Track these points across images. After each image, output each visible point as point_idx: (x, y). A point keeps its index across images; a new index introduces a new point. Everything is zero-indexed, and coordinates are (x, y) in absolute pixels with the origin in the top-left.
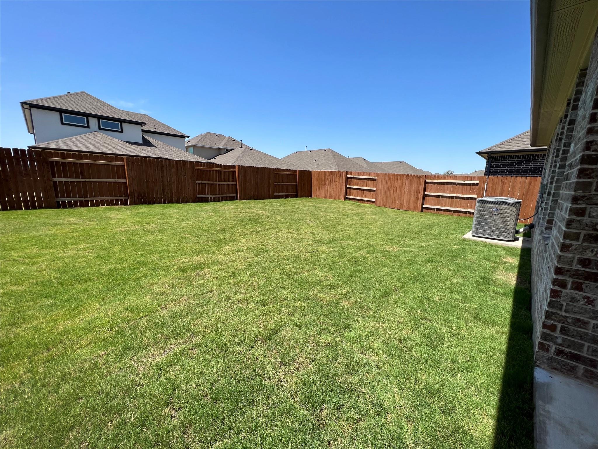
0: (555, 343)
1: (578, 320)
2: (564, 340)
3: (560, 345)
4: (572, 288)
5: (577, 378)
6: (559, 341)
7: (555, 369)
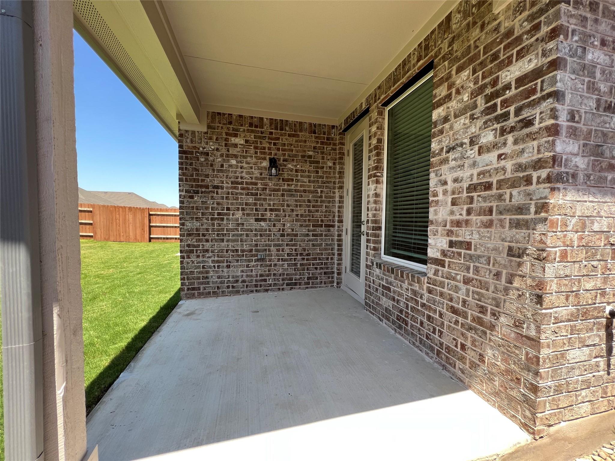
0: (186, 286)
1: (191, 271)
2: (188, 283)
3: (188, 286)
4: (187, 258)
5: (196, 298)
6: (187, 284)
7: (188, 298)
